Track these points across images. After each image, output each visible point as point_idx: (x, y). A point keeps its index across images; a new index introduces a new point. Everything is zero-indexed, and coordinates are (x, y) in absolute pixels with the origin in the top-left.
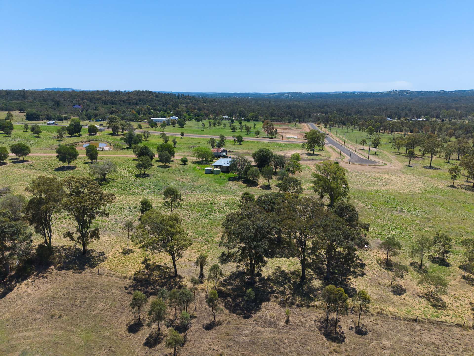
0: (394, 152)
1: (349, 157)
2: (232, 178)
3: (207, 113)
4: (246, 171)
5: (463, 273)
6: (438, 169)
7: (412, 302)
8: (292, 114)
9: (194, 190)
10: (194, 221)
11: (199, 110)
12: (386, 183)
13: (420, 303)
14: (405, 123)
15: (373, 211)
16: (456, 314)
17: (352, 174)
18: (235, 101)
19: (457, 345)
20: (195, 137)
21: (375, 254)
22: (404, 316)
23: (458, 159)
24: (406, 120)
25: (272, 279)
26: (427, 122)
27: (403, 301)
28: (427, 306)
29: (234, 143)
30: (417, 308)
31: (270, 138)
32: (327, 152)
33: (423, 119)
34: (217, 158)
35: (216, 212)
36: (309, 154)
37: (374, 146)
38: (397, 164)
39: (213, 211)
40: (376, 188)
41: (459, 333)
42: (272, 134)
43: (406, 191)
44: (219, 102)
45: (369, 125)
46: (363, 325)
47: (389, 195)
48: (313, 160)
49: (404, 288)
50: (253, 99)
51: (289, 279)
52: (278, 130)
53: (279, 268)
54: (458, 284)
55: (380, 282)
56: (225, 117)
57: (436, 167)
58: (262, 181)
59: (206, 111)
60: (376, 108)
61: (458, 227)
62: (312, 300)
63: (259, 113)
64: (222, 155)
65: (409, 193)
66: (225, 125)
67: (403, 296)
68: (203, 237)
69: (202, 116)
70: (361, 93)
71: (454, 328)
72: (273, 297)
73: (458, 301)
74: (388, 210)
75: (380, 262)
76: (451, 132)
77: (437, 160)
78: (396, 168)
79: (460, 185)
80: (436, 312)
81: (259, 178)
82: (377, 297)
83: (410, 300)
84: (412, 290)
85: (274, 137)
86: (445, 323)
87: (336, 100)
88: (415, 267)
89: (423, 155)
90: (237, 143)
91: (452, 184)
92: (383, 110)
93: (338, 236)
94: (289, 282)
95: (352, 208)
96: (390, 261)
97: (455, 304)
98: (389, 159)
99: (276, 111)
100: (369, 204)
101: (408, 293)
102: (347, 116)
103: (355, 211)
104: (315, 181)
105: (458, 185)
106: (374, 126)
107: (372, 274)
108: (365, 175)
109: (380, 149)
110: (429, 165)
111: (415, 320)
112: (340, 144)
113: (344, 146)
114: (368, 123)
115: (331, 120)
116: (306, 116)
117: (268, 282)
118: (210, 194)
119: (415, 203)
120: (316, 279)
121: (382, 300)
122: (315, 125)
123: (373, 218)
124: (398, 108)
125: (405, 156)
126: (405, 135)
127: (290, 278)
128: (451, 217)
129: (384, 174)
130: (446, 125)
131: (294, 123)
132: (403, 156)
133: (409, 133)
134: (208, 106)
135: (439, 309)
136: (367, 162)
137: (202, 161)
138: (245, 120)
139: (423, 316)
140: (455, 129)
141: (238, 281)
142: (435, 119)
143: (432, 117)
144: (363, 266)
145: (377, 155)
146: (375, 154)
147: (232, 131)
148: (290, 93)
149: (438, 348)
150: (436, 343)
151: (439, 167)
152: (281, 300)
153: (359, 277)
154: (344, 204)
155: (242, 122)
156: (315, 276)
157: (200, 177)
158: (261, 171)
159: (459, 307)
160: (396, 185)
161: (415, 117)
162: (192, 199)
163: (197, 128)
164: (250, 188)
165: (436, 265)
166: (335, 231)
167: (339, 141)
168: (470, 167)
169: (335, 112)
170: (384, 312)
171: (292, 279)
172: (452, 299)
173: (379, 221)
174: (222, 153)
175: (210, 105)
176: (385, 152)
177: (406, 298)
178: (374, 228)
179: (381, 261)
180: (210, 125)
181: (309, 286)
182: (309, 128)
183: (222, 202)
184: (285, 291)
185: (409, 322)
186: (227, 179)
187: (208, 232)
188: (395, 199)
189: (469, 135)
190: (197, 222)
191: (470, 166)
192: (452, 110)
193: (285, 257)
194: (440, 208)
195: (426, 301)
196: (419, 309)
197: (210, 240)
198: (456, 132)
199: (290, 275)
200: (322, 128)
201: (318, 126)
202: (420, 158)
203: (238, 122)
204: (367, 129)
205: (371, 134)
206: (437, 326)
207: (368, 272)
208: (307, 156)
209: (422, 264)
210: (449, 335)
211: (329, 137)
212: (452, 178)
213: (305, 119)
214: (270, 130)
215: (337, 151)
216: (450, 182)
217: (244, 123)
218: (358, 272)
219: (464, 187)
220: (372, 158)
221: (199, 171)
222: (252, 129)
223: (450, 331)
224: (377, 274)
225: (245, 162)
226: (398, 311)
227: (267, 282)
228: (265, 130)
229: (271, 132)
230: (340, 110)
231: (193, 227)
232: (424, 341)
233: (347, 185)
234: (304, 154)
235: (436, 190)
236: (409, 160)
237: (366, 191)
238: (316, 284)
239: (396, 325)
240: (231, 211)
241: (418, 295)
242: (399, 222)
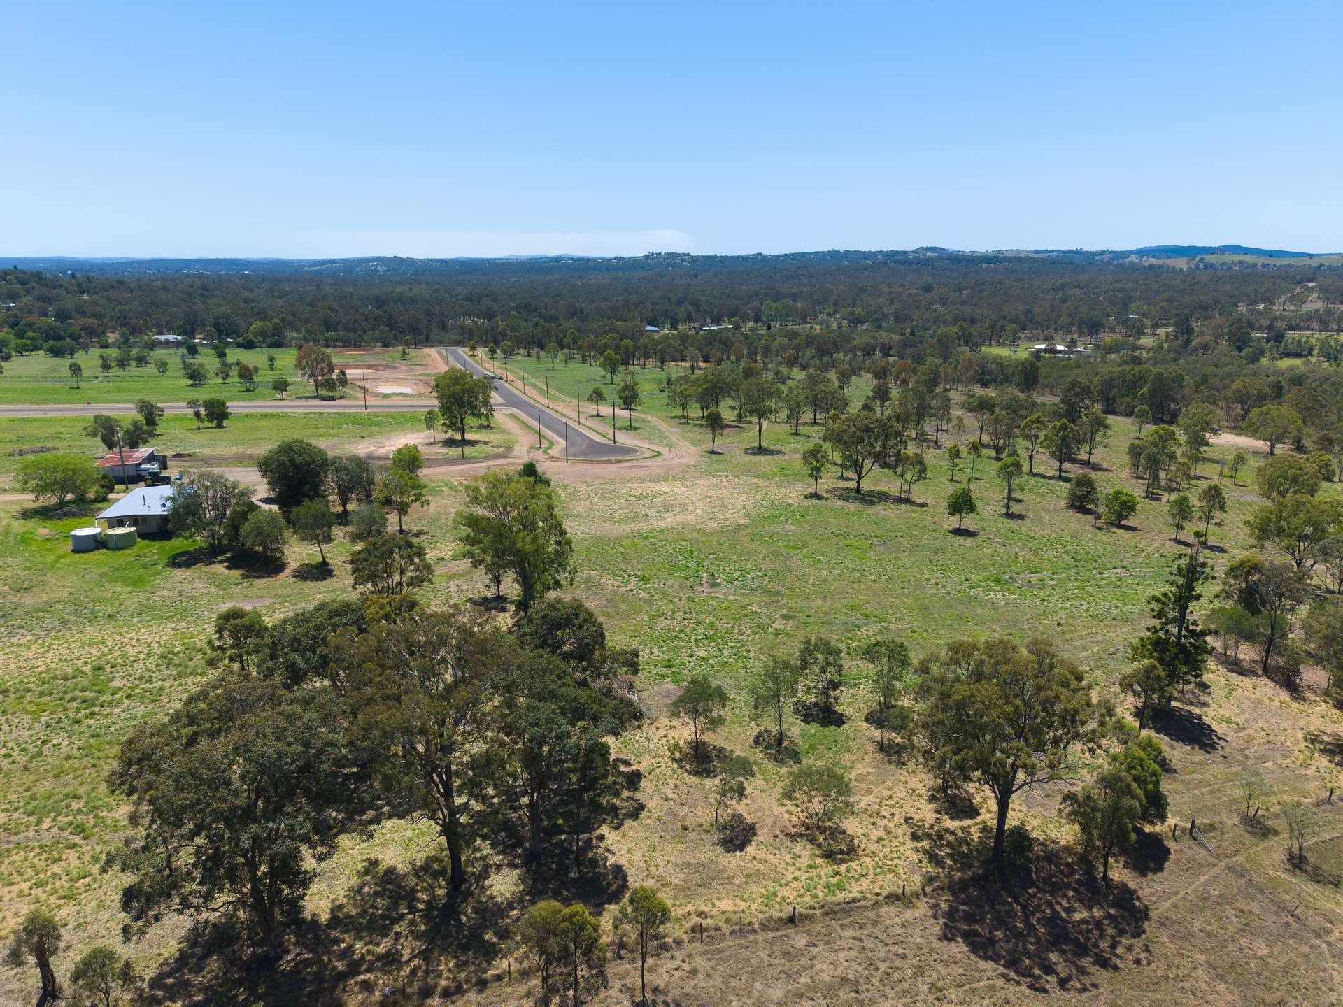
0: (674, 417)
1: (564, 442)
2: (183, 554)
3: (95, 326)
4: (235, 527)
5: (877, 734)
6: (778, 453)
7: (774, 861)
8: (391, 324)
9: (20, 627)
10: (18, 759)
11: (62, 316)
12: (667, 508)
13: (796, 857)
14: (688, 337)
15: (644, 595)
16: (880, 863)
17: (575, 492)
18: (198, 283)
19: (898, 963)
20: (40, 415)
21: (663, 732)
22: (761, 916)
23: (815, 423)
24: (690, 330)
25: (348, 916)
26: (737, 334)
27: (752, 867)
28: (812, 863)
29: (196, 424)
30: (790, 877)
31: (324, 399)
32: (503, 431)
33: (726, 325)
34: (123, 487)
35: (119, 701)
36: (450, 443)
37: (625, 403)
38: (685, 449)
39: (107, 698)
40: (642, 527)
41: (897, 920)
42: (331, 386)
43: (715, 525)
44: (140, 288)
45: (606, 347)
46: (656, 990)
47: (677, 540)
48: (463, 459)
49: (749, 821)
50: (263, 279)
51: (411, 895)
52: (347, 371)
53: (374, 863)
54: (871, 770)
55: (687, 823)
56: (162, 338)
57: (772, 447)
58: (298, 552)
59: (90, 321)
60: (618, 301)
61: (846, 606)
62: (490, 953)
63: (283, 320)
64: (144, 473)
65: (724, 527)
66: (162, 366)
67: (750, 849)
68: (60, 819)
69: (74, 337)
70: (574, 260)
71: (884, 909)
72: (356, 988)
73: (878, 821)
74: (681, 585)
75: (678, 755)
76: (790, 356)
77: (774, 430)
78: (684, 461)
79: (830, 488)
80: (837, 873)
81: (284, 543)
82: (682, 876)
83: (769, 857)
84: (769, 821)
85: (337, 394)
86: (862, 903)
87: (512, 280)
88: (766, 747)
89: (740, 418)
90: (207, 424)
91: (811, 490)
92: (636, 306)
93: (550, 721)
94: (412, 909)
95: (583, 615)
96: (704, 744)
97: (875, 835)
98: (665, 438)
99: (341, 314)
100: (629, 575)
101: (762, 836)
102: (547, 325)
103: (594, 623)
104: (468, 536)
105: (827, 491)
106: (617, 349)
107: (662, 802)
108: (610, 492)
109: (639, 412)
110: (757, 444)
111: (791, 920)
112: (537, 405)
113: (548, 411)
114: (602, 342)
115: (504, 335)
116: (434, 327)
117: (334, 934)
118: (92, 632)
119: (740, 556)
120: (499, 867)
121: (699, 881)
122: (463, 352)
123: (645, 617)
124: (670, 300)
125: (702, 426)
126: (692, 367)
127: (414, 891)
128: (825, 581)
129: (659, 481)
130: (779, 340)
131: (400, 348)
132: (696, 425)
133: (702, 364)
134: (95, 304)
135: (843, 861)
136: (613, 452)
137: (62, 504)
138: (240, 346)
139: (808, 900)
140: (798, 348)
141: (214, 966)
142: (751, 324)
143: (745, 319)
144: (634, 780)
145: (635, 429)
146: (631, 428)
147: (190, 382)
148: (378, 259)
149: (857, 992)
150: (851, 976)
151: (778, 447)
152: (385, 996)
153: (629, 823)
154: (558, 606)
155: (227, 351)
156: (497, 859)
157: (51, 567)
158: (289, 521)
159: (883, 839)
160: (690, 508)
161: (708, 319)
162: (12, 666)
163: (54, 380)
164: (258, 582)
165: (814, 729)
166: (541, 704)
167: (532, 396)
168: (845, 443)
169: (514, 313)
170: (709, 921)
171: (420, 895)
172: (867, 820)
173: (661, 624)
174: (143, 466)
175: (105, 301)
176: (653, 419)
177: (760, 855)
178: (651, 648)
179: (681, 752)
180: (106, 367)
181: (479, 902)
182: (447, 362)
183: (142, 656)
184: (397, 951)
185: (777, 930)
186: (165, 561)
187: (82, 790)
188: (692, 552)
189: (826, 359)
190: (32, 757)
191: (845, 441)
192: (784, 300)
193: (390, 817)
194: (797, 561)
195: (809, 846)
196: (796, 879)
197: (92, 822)
198: (801, 354)
199: (412, 881)
200: (481, 363)
201: (471, 353)
202: (734, 427)
203: (213, 351)
204: (602, 359)
205: (613, 371)
206: (845, 918)
207: (651, 797)
208: (444, 450)
209: (781, 734)
210: (877, 938)
211: (505, 388)
212: (811, 475)
213: (432, 336)
214: (323, 375)
215: (529, 427)
216: (807, 484)
217: (233, 355)
218: (624, 804)
219: (838, 493)
220: (624, 439)
221: (49, 545)
222: (260, 372)
223: (875, 923)
224: (674, 796)
225: (231, 495)
226: (743, 905)
227: (328, 936)
228: (304, 375)
229: (327, 381)
230: (527, 308)
231: (15, 782)
232: (820, 981)
233: (563, 533)
234: (434, 443)
235: (782, 509)
236: (711, 436)
237: (618, 538)
238: (503, 888)
239: (745, 953)
240: (180, 685)
241: (787, 835)
242: (712, 619)
